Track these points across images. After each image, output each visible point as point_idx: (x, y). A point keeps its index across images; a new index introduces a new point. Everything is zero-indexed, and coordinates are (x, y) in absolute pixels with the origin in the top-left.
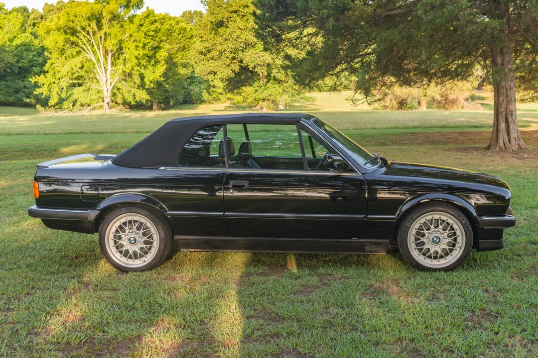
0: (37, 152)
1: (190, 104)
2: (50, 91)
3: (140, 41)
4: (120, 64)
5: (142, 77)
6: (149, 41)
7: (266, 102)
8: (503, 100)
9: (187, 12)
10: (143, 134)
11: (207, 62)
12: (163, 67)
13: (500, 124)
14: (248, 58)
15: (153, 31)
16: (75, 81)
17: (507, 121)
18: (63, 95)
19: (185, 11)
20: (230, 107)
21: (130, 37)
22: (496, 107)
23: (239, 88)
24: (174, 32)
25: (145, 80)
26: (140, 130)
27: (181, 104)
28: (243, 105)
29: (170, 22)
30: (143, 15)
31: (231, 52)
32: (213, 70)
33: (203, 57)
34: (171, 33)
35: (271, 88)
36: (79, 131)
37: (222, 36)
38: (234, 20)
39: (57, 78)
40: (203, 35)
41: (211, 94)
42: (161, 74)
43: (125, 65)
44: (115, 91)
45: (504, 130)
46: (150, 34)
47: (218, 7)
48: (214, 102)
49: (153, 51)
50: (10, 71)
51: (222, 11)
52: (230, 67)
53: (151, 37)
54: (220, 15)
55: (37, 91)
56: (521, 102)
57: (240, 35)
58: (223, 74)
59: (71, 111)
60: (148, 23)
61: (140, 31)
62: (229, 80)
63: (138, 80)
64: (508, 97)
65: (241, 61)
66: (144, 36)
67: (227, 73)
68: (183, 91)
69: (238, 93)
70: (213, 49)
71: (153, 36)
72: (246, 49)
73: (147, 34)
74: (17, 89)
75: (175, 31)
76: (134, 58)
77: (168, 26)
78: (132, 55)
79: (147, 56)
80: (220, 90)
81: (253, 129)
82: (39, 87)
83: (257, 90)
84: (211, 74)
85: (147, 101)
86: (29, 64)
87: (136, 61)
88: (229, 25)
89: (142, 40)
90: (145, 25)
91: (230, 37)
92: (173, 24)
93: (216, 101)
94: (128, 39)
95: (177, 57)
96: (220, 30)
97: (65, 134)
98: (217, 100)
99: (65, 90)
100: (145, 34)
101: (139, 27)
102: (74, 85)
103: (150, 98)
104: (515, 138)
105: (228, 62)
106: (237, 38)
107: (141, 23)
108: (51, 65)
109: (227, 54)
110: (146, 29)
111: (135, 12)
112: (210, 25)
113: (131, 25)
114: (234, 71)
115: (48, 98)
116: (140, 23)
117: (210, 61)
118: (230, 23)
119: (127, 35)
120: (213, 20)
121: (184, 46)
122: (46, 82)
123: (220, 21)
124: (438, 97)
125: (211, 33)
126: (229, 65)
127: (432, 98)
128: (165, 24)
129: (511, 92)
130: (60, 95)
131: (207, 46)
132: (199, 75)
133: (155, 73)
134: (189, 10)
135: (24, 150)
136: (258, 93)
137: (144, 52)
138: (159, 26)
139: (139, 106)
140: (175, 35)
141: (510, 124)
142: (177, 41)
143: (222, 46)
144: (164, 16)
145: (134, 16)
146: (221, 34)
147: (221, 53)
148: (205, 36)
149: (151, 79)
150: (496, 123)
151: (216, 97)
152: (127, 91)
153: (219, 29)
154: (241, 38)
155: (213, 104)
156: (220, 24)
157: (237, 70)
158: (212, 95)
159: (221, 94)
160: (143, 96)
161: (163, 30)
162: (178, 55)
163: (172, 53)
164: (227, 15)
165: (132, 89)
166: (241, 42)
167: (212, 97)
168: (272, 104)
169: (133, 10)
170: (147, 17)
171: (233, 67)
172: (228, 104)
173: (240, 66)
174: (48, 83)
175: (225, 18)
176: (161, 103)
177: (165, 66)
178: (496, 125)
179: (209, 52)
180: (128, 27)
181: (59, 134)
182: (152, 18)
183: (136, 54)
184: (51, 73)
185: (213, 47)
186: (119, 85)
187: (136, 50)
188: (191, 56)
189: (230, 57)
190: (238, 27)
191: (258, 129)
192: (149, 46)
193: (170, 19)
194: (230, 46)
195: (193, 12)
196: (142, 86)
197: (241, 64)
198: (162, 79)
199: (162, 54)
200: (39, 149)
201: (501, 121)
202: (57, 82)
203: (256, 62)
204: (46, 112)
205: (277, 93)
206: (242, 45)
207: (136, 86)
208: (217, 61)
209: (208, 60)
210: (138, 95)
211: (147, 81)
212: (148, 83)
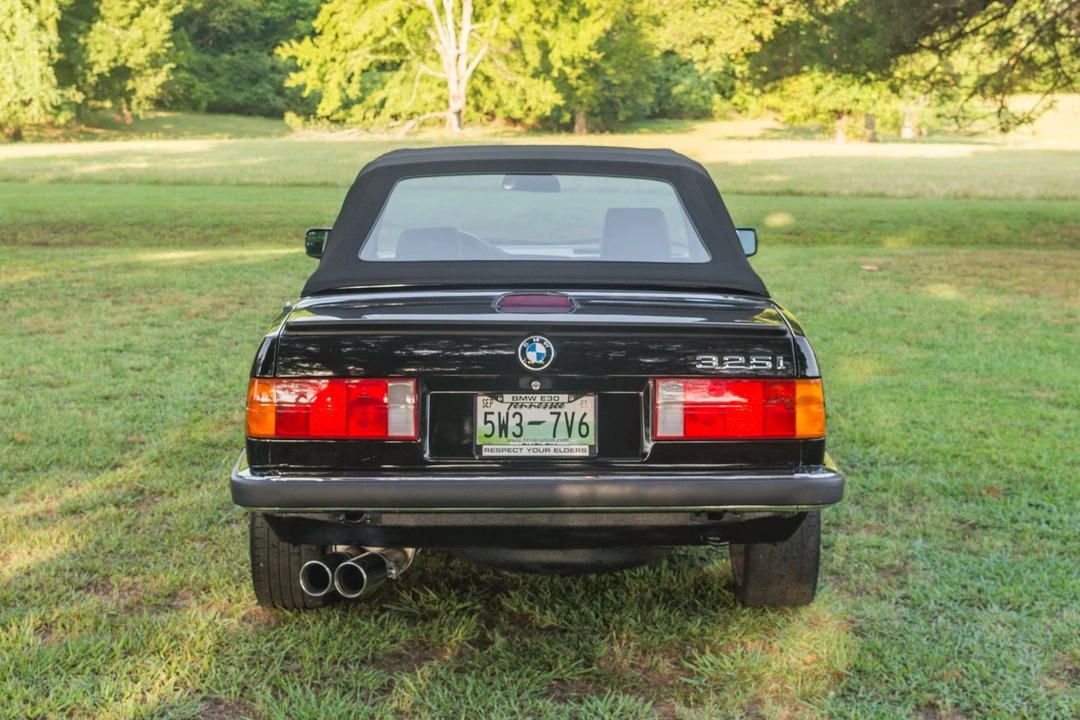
0: (171, 229)
1: (673, 119)
2: (322, 79)
4: (491, 15)
5: (545, 50)
7: (846, 117)
11: (691, 13)
12: (597, 24)
16: (383, 57)
18: (353, 91)
20: (775, 130)
23: (779, 79)
25: (551, 55)
27: (649, 118)
32: (705, 33)
36: (320, 180)
39: (341, 48)
42: (593, 42)
43: (504, 19)
44: (479, 83)
48: (736, 115)
50: (242, 30)
52: (749, 26)
55: (293, 81)
58: (731, 43)
59: (367, 130)
62: (751, 58)
63: (534, 57)
65: (778, 11)
67: (741, 40)
74: (254, 72)
82: (297, 69)
83: (820, 87)
84: (701, 43)
85: (557, 109)
86: (289, 13)
87: (531, 10)
93: (740, 112)
97: (284, 185)
98: (742, 109)
99: (356, 78)
102: (382, 67)
103: (563, 103)
105: (745, 12)
108: (331, 15)
114: (759, 38)
115: (317, 97)
117: (701, 11)
122: (313, 57)
126: (746, 22)
130: (344, 90)
133: (575, 41)
135: (142, 224)
136: (822, 94)
149: (567, 55)
152: (507, 83)
157: (767, 34)
158: (730, 98)
160: (545, 96)
165: (519, 78)
167: (732, 103)
171: (757, 25)
172: (769, 121)
173: (776, 22)
174: (320, 61)
176: (596, 115)
177: (604, 24)
181: (271, 185)
184: (328, 36)
186: (489, 70)
196: (544, 70)
197: (779, 19)
198: (595, 55)
200: (179, 223)
202: (339, 59)
204: (307, 132)
207: (530, 70)
208: (715, 11)
209: (695, 8)
210: (534, 93)
211: (555, 58)
212: (557, 64)
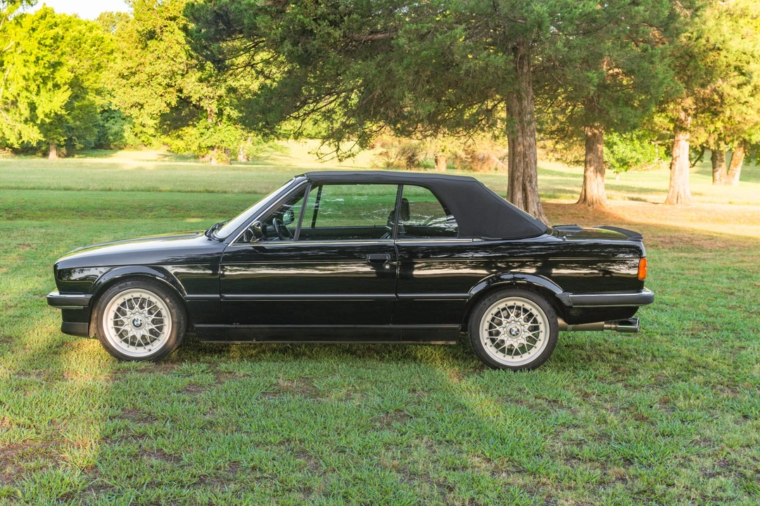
1: (106, 149)
3: (31, 54)
5: (33, 107)
6: (45, 53)
7: (216, 150)
8: (520, 161)
9: (105, 13)
10: (25, 191)
11: (129, 90)
12: (65, 94)
13: (516, 194)
14: (190, 87)
15: (52, 38)
17: (524, 190)
19: (104, 12)
21: (16, 47)
22: (511, 170)
23: (176, 128)
24: (85, 43)
25: (37, 111)
26: (21, 185)
27: (93, 148)
28: (186, 153)
29: (79, 28)
30: (36, 15)
31: (165, 77)
32: (138, 101)
33: (124, 81)
34: (80, 43)
35: (223, 130)
37: (153, 52)
38: (172, 30)
40: (125, 50)
41: (139, 135)
42: (63, 104)
43: (7, 88)
45: (521, 201)
46: (47, 43)
47: (148, 10)
48: (143, 147)
49: (52, 70)
51: (154, 17)
52: (164, 98)
53: (48, 48)
54: (150, 22)
56: (576, 164)
57: (179, 53)
58: (153, 108)
60: (44, 26)
61: (32, 39)
62: (163, 116)
63: (26, 112)
64: (526, 157)
65: (180, 91)
66: (37, 45)
67: (159, 106)
68: (96, 130)
69: (179, 136)
70: (139, 71)
71: (50, 46)
72: (187, 73)
73: (42, 42)
75: (87, 40)
76: (21, 78)
77: (75, 33)
78: (17, 73)
79: (41, 77)
80: (152, 131)
81: (189, 189)
83: (202, 134)
84: (136, 107)
85: (39, 143)
87: (23, 83)
88: (164, 38)
89: (34, 52)
90: (39, 29)
91: (164, 55)
92: (84, 31)
93: (146, 146)
94: (13, 50)
95: (89, 80)
96: (152, 44)
98: (147, 144)
100: (39, 43)
101: (31, 32)
103: (44, 139)
104: (535, 213)
105: (161, 90)
106: (176, 56)
107: (34, 26)
109: (160, 79)
110: (41, 35)
111: (24, 10)
112: (135, 35)
113: (18, 29)
114: (168, 105)
116: (32, 26)
117: (135, 88)
118: (165, 34)
119: (12, 43)
120: (140, 29)
121: (99, 64)
123: (150, 32)
124: (462, 154)
125: (137, 48)
126: (161, 96)
127: (453, 154)
128: (71, 30)
129: (531, 151)
131: (130, 66)
132: (118, 108)
133: (53, 102)
134: (109, 11)
136: (204, 137)
137: (37, 70)
138: (61, 33)
139: (26, 150)
140: (86, 46)
141: (529, 193)
142: (89, 56)
143: (153, 67)
144: (70, 18)
145: (22, 16)
146: (151, 49)
147: (151, 77)
148: (127, 51)
149: (47, 111)
150: (510, 192)
151: (146, 140)
152: (9, 127)
153: (148, 42)
154: (180, 57)
155: (141, 150)
156: (151, 35)
157: (174, 103)
158: (139, 138)
159: (155, 136)
160: (33, 135)
161: (69, 39)
162: (89, 77)
163: (81, 73)
164: (160, 22)
165: (17, 124)
166: (180, 63)
167: (140, 140)
168: (224, 154)
169: (21, 7)
170: (43, 17)
171: (168, 98)
172: (163, 151)
173: (178, 97)
175: (158, 27)
176: (62, 147)
177: (69, 93)
178: (510, 194)
179: (134, 74)
180: (13, 32)
182: (50, 19)
183: (24, 73)
185: (139, 67)
187: (25, 66)
188: (107, 79)
189: (164, 84)
190: (177, 40)
191: (196, 189)
192: (45, 61)
193: (79, 23)
194: (164, 67)
195: (115, 14)
196: (32, 119)
197: (180, 95)
198: (63, 112)
199: (63, 75)
201: (517, 189)
203: (202, 92)
205: (233, 139)
206: (182, 67)
207: (23, 118)
208: (144, 89)
209: (132, 87)
210: (26, 133)
211: (40, 113)
212: (41, 116)
